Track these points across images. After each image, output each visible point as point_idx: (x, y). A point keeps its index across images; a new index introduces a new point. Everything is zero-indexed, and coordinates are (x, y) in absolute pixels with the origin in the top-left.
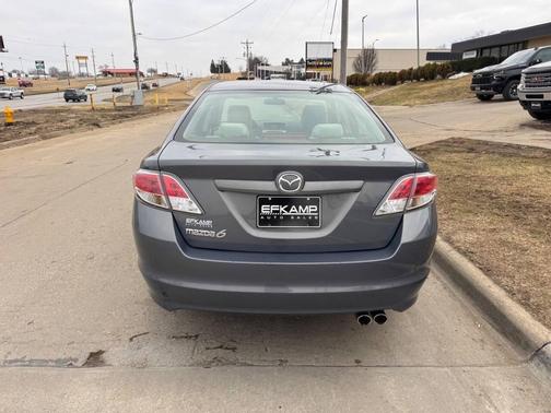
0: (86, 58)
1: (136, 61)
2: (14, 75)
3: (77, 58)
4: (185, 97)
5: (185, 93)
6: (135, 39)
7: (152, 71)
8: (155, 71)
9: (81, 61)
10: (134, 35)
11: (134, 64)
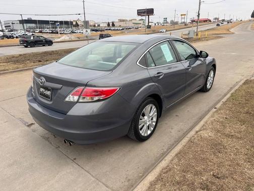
0: (185, 15)
1: (198, 16)
2: (157, 24)
3: (182, 15)
4: (228, 32)
5: (228, 30)
6: (200, 5)
7: (216, 19)
8: (218, 19)
9: (183, 16)
10: (200, 3)
11: (197, 17)
